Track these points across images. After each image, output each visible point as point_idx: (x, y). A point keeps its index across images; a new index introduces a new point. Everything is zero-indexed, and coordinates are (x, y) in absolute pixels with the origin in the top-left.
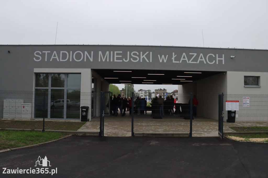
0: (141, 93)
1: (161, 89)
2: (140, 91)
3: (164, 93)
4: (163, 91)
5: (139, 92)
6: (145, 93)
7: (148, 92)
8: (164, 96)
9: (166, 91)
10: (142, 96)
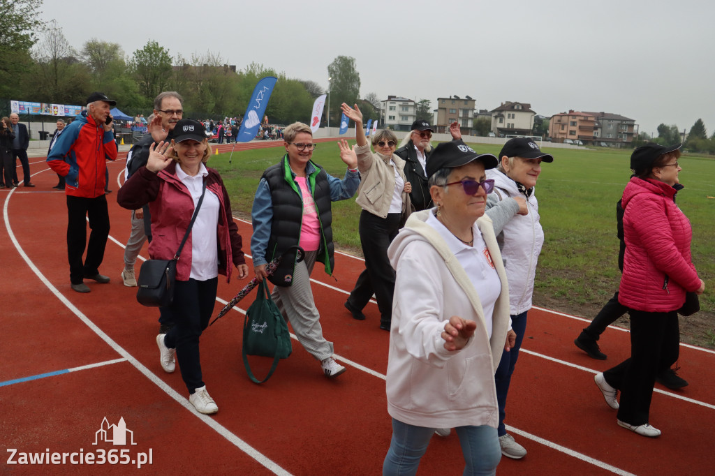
0: (391, 108)
1: (457, 98)
2: (388, 102)
3: (466, 111)
4: (462, 105)
5: (385, 105)
6: (401, 109)
7: (412, 104)
8: (465, 119)
9: (474, 105)
10: (394, 117)
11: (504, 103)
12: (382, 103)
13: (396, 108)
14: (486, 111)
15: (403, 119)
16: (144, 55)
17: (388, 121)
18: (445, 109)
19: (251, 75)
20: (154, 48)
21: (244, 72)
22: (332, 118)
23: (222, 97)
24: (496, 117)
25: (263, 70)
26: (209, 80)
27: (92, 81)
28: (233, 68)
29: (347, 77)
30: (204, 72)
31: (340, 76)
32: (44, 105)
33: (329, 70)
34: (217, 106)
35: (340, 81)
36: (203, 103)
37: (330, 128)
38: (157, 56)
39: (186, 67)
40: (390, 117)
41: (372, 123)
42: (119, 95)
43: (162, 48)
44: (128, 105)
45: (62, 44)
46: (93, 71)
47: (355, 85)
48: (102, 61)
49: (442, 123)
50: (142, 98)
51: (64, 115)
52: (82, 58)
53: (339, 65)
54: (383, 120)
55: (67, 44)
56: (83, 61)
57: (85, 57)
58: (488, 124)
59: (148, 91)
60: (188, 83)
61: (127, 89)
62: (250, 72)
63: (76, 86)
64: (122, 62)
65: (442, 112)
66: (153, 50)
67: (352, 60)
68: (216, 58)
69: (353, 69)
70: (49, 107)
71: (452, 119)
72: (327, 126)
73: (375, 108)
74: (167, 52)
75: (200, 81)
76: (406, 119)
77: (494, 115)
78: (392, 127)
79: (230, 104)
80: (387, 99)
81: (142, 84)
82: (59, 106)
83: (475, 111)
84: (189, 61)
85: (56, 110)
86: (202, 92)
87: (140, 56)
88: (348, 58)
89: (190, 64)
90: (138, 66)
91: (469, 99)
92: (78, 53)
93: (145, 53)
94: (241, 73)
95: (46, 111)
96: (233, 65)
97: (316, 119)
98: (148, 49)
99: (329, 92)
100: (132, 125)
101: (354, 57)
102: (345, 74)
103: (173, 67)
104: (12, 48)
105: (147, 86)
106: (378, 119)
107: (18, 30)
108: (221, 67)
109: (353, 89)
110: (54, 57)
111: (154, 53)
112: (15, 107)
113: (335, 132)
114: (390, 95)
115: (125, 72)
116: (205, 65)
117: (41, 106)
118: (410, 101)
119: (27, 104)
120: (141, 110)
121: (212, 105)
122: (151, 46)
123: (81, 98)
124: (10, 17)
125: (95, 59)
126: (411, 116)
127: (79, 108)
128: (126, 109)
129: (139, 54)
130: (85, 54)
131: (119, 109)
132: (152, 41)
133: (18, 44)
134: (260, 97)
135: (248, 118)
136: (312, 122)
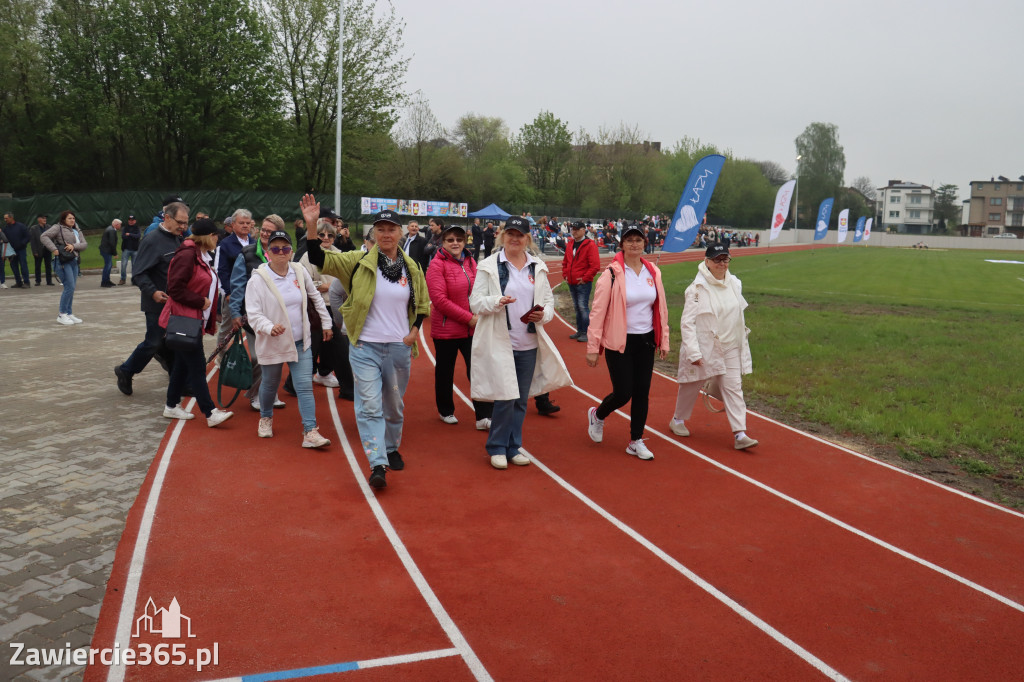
0: (893, 200)
1: (1004, 181)
2: (889, 191)
3: (1018, 201)
4: (1013, 191)
5: (883, 194)
6: (909, 200)
7: (928, 192)
8: (1018, 214)
10: (898, 213)
12: (879, 193)
13: (901, 200)
15: (911, 216)
16: (534, 132)
17: (887, 220)
18: (982, 198)
19: (682, 154)
20: (548, 121)
21: (673, 151)
22: (801, 216)
23: (641, 187)
25: (700, 147)
26: (623, 164)
27: (464, 169)
28: (657, 145)
29: (824, 154)
30: (616, 152)
31: (814, 152)
32: (402, 202)
33: (798, 146)
34: (632, 198)
35: (813, 161)
36: (612, 196)
37: (797, 230)
38: (551, 131)
39: (591, 146)
40: (892, 214)
41: (865, 223)
42: (500, 186)
43: (558, 121)
44: (509, 201)
45: (428, 122)
46: (467, 156)
47: (837, 166)
48: (479, 140)
49: (976, 221)
50: (531, 190)
51: (425, 214)
52: (454, 139)
53: (813, 136)
54: (880, 218)
55: (435, 121)
56: (456, 143)
57: (458, 138)
59: (538, 181)
60: (594, 167)
61: (510, 178)
62: (681, 150)
63: (444, 175)
64: (505, 142)
65: (978, 203)
66: (546, 123)
67: (833, 129)
68: (632, 132)
69: (834, 141)
70: (407, 204)
71: (993, 214)
72: (793, 227)
73: (867, 200)
74: (565, 127)
75: (610, 165)
76: (918, 216)
78: (894, 229)
79: (651, 196)
80: (887, 185)
82: (420, 202)
84: (595, 138)
85: (416, 208)
86: (612, 180)
87: (529, 132)
88: (827, 126)
89: (596, 142)
90: (526, 146)
92: (450, 132)
93: (535, 129)
94: (668, 152)
95: (403, 210)
97: (779, 216)
98: (540, 124)
99: (797, 177)
102: (821, 148)
103: (573, 147)
104: (369, 130)
105: (537, 173)
106: (873, 217)
107: (376, 107)
108: (639, 144)
109: (834, 172)
110: (418, 139)
111: (548, 128)
112: (367, 205)
113: (806, 237)
114: (892, 179)
115: (508, 155)
116: (618, 143)
117: (398, 203)
118: (924, 187)
119: (380, 201)
120: (529, 205)
121: (625, 199)
122: (543, 119)
123: (450, 191)
124: (368, 91)
125: (471, 140)
126: (925, 210)
127: (447, 204)
128: (508, 205)
129: (528, 130)
130: (460, 134)
131: (498, 205)
132: (544, 111)
133: (376, 124)
134: (699, 186)
135: (680, 217)
136: (774, 221)
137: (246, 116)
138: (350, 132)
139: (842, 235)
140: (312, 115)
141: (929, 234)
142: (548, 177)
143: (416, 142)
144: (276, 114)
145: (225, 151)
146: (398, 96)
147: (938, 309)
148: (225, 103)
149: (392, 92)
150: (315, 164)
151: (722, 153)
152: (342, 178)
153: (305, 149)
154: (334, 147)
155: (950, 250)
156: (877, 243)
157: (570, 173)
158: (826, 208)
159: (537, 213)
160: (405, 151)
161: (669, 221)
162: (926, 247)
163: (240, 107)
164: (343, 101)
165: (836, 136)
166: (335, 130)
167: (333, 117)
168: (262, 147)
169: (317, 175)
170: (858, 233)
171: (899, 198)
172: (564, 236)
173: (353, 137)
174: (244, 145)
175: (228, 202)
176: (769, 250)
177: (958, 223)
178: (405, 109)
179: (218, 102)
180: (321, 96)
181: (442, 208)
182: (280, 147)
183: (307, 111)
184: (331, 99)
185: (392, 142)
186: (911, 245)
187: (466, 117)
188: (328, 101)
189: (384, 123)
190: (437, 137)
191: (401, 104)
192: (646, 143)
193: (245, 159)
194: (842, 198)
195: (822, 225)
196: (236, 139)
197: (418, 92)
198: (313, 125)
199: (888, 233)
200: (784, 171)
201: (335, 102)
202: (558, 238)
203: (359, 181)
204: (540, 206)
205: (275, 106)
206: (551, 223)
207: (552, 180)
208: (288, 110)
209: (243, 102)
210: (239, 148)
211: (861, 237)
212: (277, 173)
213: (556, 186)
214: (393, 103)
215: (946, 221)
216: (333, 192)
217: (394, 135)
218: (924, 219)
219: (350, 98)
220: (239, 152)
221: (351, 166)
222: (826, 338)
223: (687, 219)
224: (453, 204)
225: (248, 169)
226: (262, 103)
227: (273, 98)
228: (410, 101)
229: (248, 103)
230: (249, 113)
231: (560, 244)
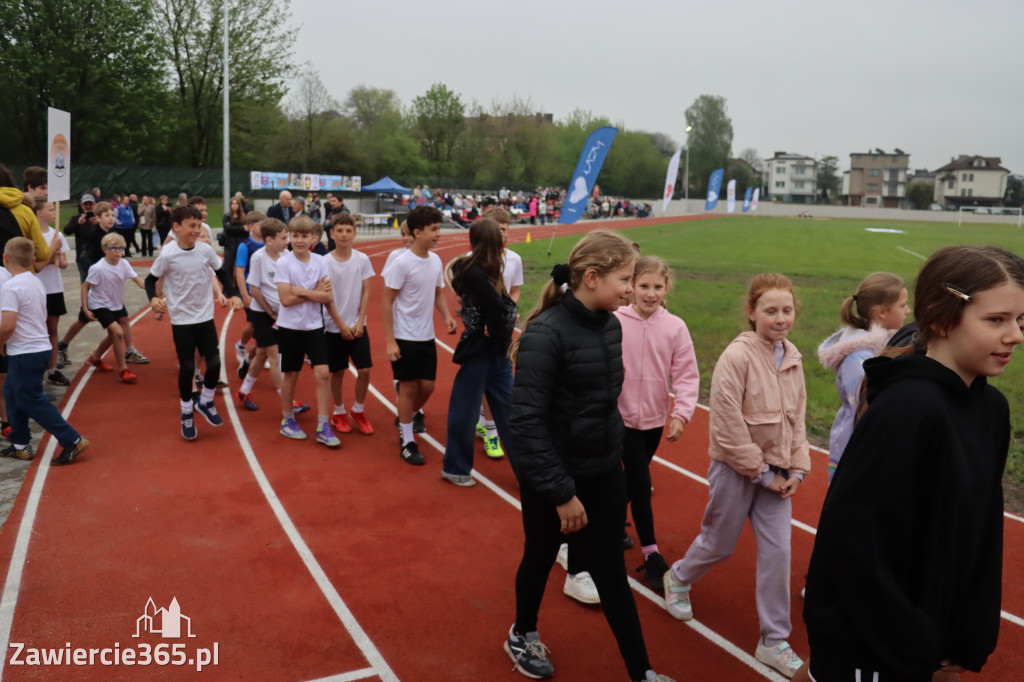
0: (779, 170)
1: (881, 153)
2: (775, 162)
3: (894, 172)
4: (889, 163)
5: (769, 165)
6: (794, 171)
7: (811, 163)
8: (893, 184)
9: (907, 162)
10: (783, 184)
11: (956, 158)
13: (787, 170)
14: (925, 171)
15: (796, 185)
16: (427, 104)
17: (774, 190)
18: (861, 169)
19: (574, 126)
20: (441, 92)
21: (565, 123)
22: (692, 186)
23: (534, 159)
24: (943, 180)
25: (592, 119)
26: (517, 136)
27: (357, 142)
28: (549, 117)
29: (713, 125)
30: (509, 124)
31: (703, 125)
32: (293, 176)
34: (527, 171)
35: (702, 132)
36: (507, 168)
37: (688, 200)
38: (444, 103)
39: (484, 118)
40: (778, 184)
41: (753, 192)
42: (392, 159)
44: (402, 174)
45: (319, 93)
46: (359, 128)
47: (726, 137)
48: (371, 113)
49: (856, 191)
50: (424, 163)
51: (318, 188)
52: (346, 111)
53: (702, 109)
54: (766, 188)
55: (325, 93)
56: (347, 115)
57: (349, 110)
58: (930, 190)
59: (432, 153)
60: (487, 139)
61: (403, 151)
62: (574, 122)
63: (336, 148)
64: (397, 113)
65: (857, 174)
66: (439, 95)
67: (721, 101)
68: (525, 103)
69: (723, 114)
70: (299, 178)
71: (871, 185)
72: (684, 197)
73: (754, 171)
74: (457, 99)
75: (503, 137)
76: (802, 186)
77: (939, 176)
78: (780, 199)
79: (545, 168)
80: (772, 156)
81: (423, 143)
82: (312, 176)
83: (909, 172)
84: (488, 110)
85: (308, 182)
86: (506, 152)
87: (421, 104)
88: (715, 98)
89: (489, 113)
90: (419, 118)
91: (900, 154)
92: (341, 104)
93: (428, 100)
94: (560, 124)
95: (295, 184)
96: (548, 112)
97: (670, 187)
98: (432, 95)
99: (687, 148)
100: (410, 201)
101: (723, 96)
102: (710, 120)
103: (466, 119)
104: (257, 102)
105: (430, 146)
106: (760, 186)
107: (265, 78)
108: (531, 116)
109: (722, 143)
110: (309, 111)
111: (440, 100)
112: (257, 180)
113: (697, 206)
114: (778, 150)
115: (401, 127)
116: (511, 115)
117: (289, 178)
118: (808, 158)
119: (271, 175)
120: (424, 178)
121: (520, 170)
122: (436, 90)
123: (342, 165)
124: (256, 62)
125: (363, 112)
126: (808, 181)
127: (339, 178)
128: (401, 178)
129: (420, 102)
130: (350, 105)
131: (392, 178)
132: (437, 83)
133: (264, 96)
134: (592, 158)
135: (574, 188)
136: (666, 192)
137: (126, 85)
138: (237, 104)
139: (731, 205)
140: (197, 88)
141: (813, 203)
142: (441, 149)
143: (307, 114)
144: (158, 84)
145: (105, 123)
146: (287, 67)
147: (827, 278)
148: (102, 73)
149: (281, 63)
150: (201, 137)
151: (614, 125)
152: (231, 152)
153: (191, 122)
154: (221, 121)
155: (834, 219)
156: (764, 213)
157: (464, 145)
158: (716, 178)
159: (433, 186)
160: (295, 124)
161: (563, 193)
162: (811, 216)
163: (119, 78)
164: (230, 72)
165: (724, 109)
166: (222, 101)
167: (219, 89)
168: (145, 120)
169: (204, 149)
170: (747, 203)
171: (784, 169)
172: (459, 208)
173: (242, 109)
174: (124, 117)
175: (110, 178)
176: (663, 220)
177: (839, 193)
178: (295, 81)
179: (96, 71)
180: (206, 66)
181: (335, 182)
182: (164, 119)
183: (192, 81)
184: (217, 69)
185: (280, 113)
186: (796, 214)
187: (357, 89)
188: (215, 72)
189: (271, 95)
190: (328, 109)
191: (291, 76)
192: (539, 114)
193: (127, 132)
194: (731, 168)
195: (713, 196)
196: (116, 110)
197: (308, 63)
198: (199, 98)
199: (775, 203)
200: (674, 142)
201: (222, 72)
202: (454, 211)
203: (249, 155)
204: (434, 178)
205: (157, 76)
206: (446, 196)
207: (446, 152)
208: (172, 81)
209: (122, 72)
210: (120, 120)
211: (748, 208)
212: (162, 147)
213: (449, 158)
214: (282, 74)
215: (828, 192)
216: (221, 166)
217: (284, 108)
218: (808, 189)
219: (237, 69)
220: (120, 125)
221: (240, 139)
222: (725, 309)
223: (580, 190)
224: (346, 178)
225: (130, 142)
226: (143, 72)
227: (155, 68)
228: (300, 72)
229: (128, 73)
230: (130, 83)
231: (455, 217)
